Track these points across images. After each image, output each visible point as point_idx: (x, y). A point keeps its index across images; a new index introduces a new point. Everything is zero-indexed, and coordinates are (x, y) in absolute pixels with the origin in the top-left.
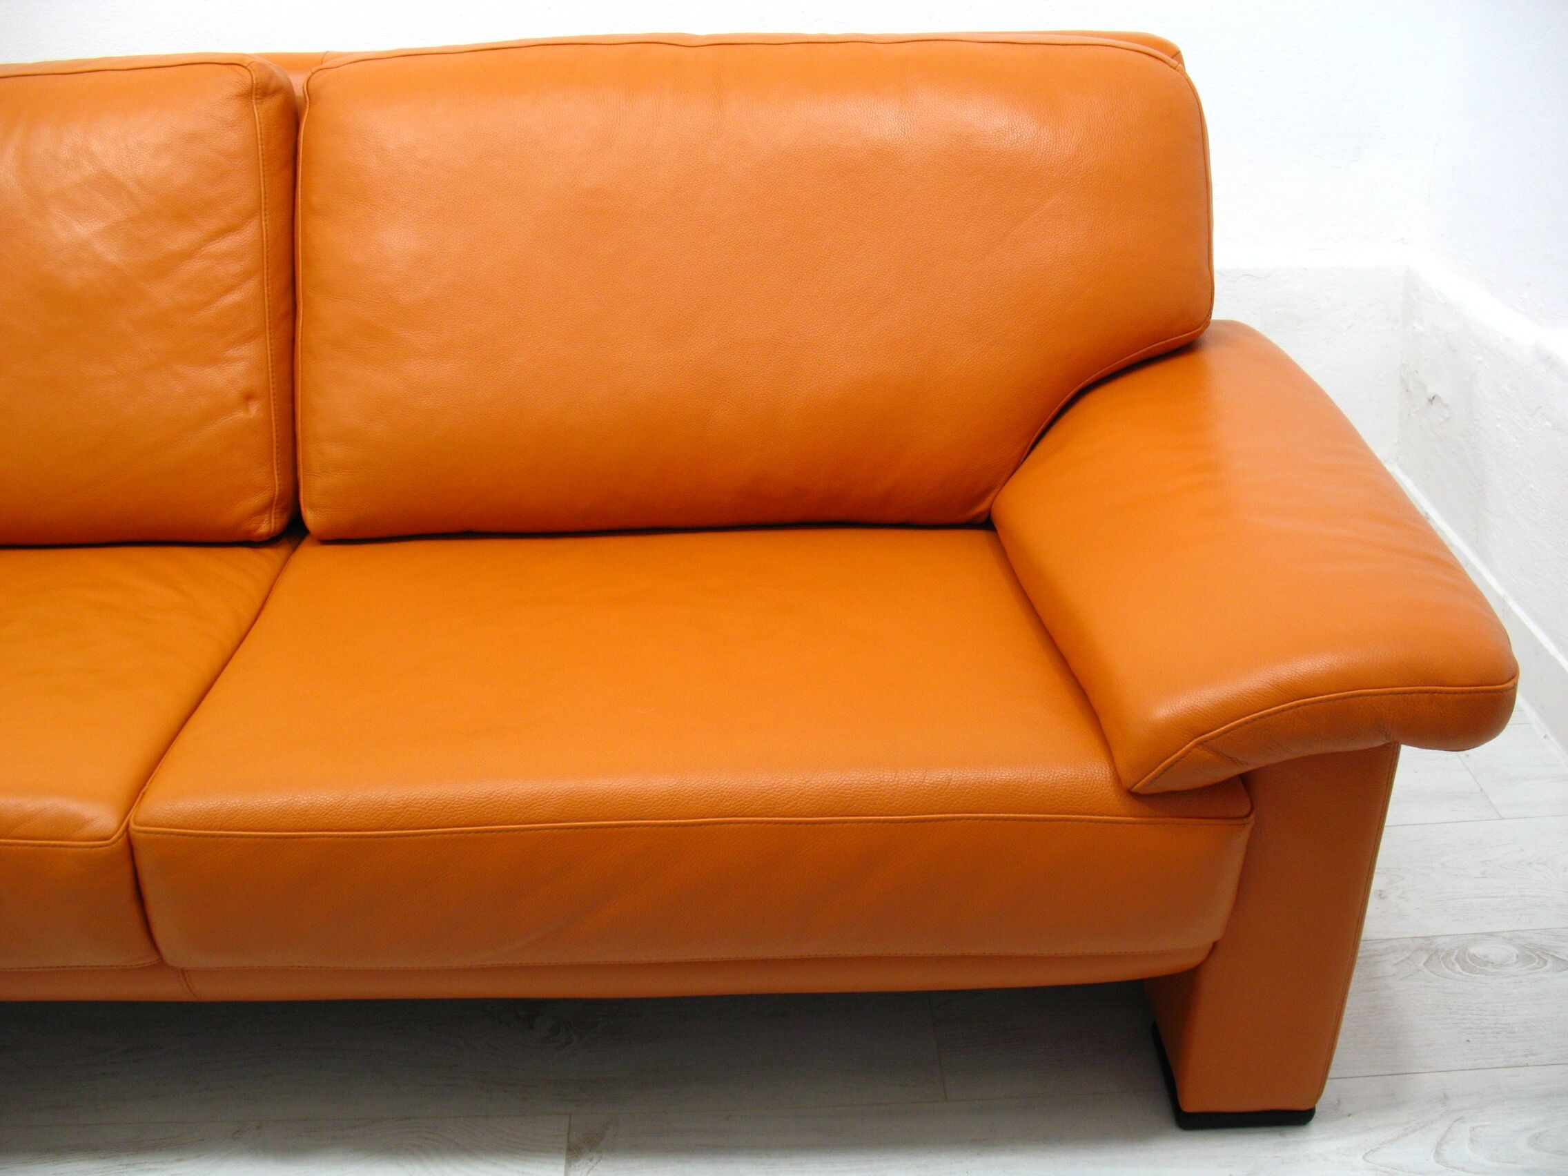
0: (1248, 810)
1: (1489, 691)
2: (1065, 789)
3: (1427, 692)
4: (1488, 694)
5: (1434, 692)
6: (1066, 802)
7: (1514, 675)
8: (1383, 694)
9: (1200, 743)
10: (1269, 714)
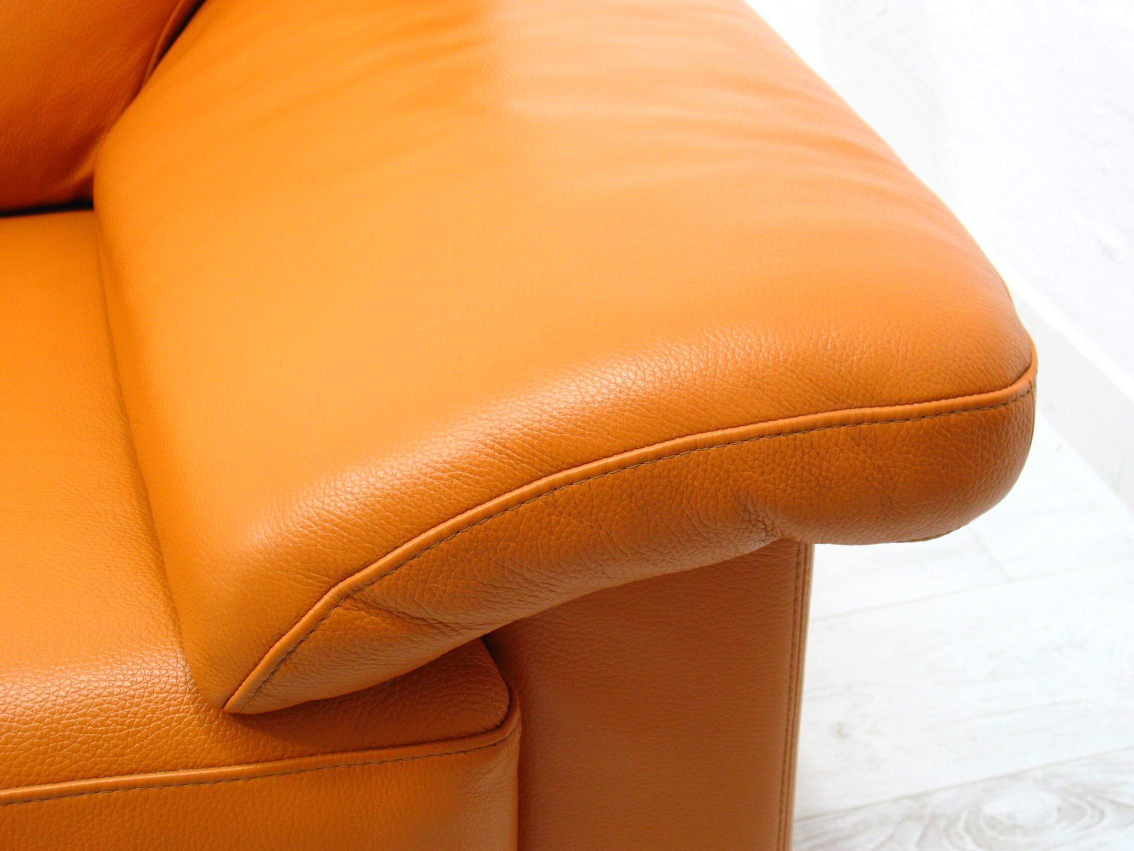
0: (504, 709)
1: (978, 406)
2: (84, 723)
3: (843, 423)
4: (978, 413)
5: (859, 421)
6: (86, 751)
7: (1027, 367)
8: (744, 438)
9: (345, 596)
10: (489, 515)
